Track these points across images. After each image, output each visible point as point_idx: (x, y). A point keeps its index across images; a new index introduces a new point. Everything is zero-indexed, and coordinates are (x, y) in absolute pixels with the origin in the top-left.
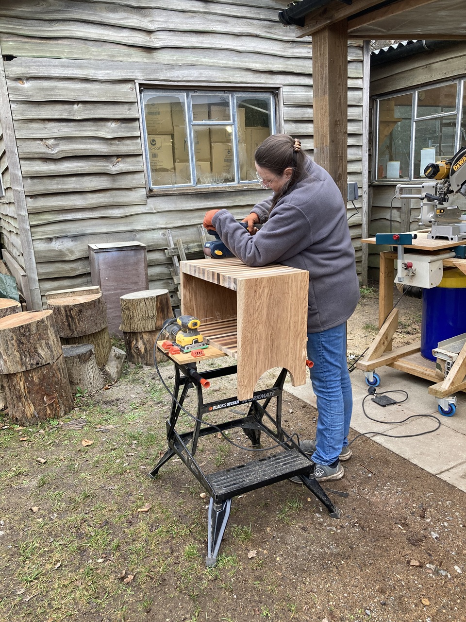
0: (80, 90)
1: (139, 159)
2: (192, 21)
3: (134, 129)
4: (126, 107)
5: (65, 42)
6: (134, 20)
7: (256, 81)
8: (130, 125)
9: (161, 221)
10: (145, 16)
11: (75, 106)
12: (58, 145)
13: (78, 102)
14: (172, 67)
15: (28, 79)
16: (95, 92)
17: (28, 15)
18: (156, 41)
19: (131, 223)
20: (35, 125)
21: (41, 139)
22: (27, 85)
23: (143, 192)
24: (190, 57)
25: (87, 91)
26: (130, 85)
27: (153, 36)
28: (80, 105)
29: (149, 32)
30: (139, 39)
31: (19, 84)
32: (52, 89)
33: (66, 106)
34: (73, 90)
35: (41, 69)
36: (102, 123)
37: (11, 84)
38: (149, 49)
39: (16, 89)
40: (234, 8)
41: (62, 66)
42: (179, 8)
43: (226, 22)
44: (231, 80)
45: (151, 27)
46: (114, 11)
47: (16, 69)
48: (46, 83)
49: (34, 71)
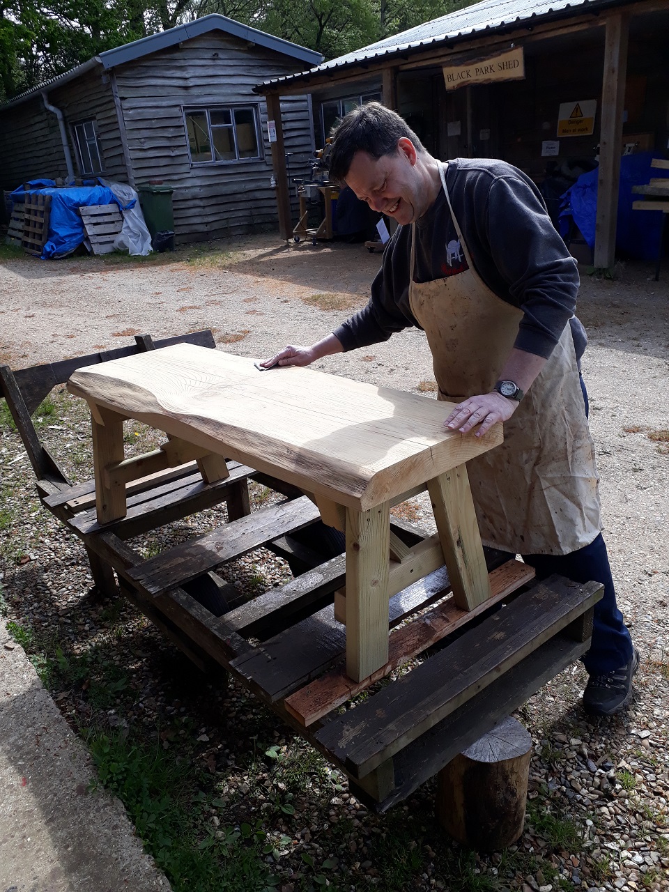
0: (155, 112)
1: (185, 147)
2: (207, 71)
3: (181, 131)
4: (178, 120)
5: (146, 88)
6: (178, 74)
7: (244, 100)
8: (179, 129)
9: (198, 182)
10: (184, 71)
11: (153, 121)
12: (145, 141)
13: (154, 119)
14: (198, 96)
15: (132, 109)
16: (162, 113)
17: (129, 76)
18: (190, 83)
19: (183, 183)
20: (135, 132)
21: (138, 139)
22: (132, 112)
23: (188, 166)
24: (208, 90)
25: (158, 112)
26: (178, 108)
27: (188, 81)
28: (156, 120)
29: (186, 79)
30: (181, 83)
31: (128, 112)
32: (143, 113)
33: (149, 121)
34: (152, 113)
35: (137, 103)
36: (166, 129)
37: (124, 112)
38: (186, 88)
39: (127, 114)
40: (229, 61)
41: (147, 101)
42: (201, 64)
43: (225, 69)
44: (230, 101)
45: (187, 76)
46: (168, 70)
47: (126, 104)
48: (140, 110)
49: (134, 105)
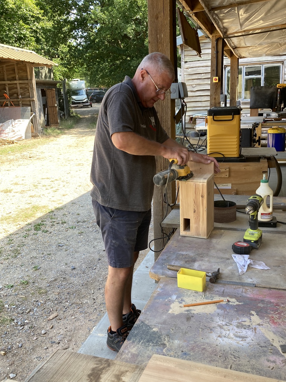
0: (205, 69)
11: (203, 74)
12: (196, 86)
13: (204, 73)
15: (190, 68)
20: (190, 81)
21: (191, 85)
22: (190, 70)
25: (207, 69)
28: (204, 74)
31: (187, 70)
32: (196, 70)
33: (200, 75)
34: (202, 70)
35: (194, 65)
37: (185, 70)
41: (200, 63)
47: (187, 65)
48: (195, 69)
49: (192, 66)
